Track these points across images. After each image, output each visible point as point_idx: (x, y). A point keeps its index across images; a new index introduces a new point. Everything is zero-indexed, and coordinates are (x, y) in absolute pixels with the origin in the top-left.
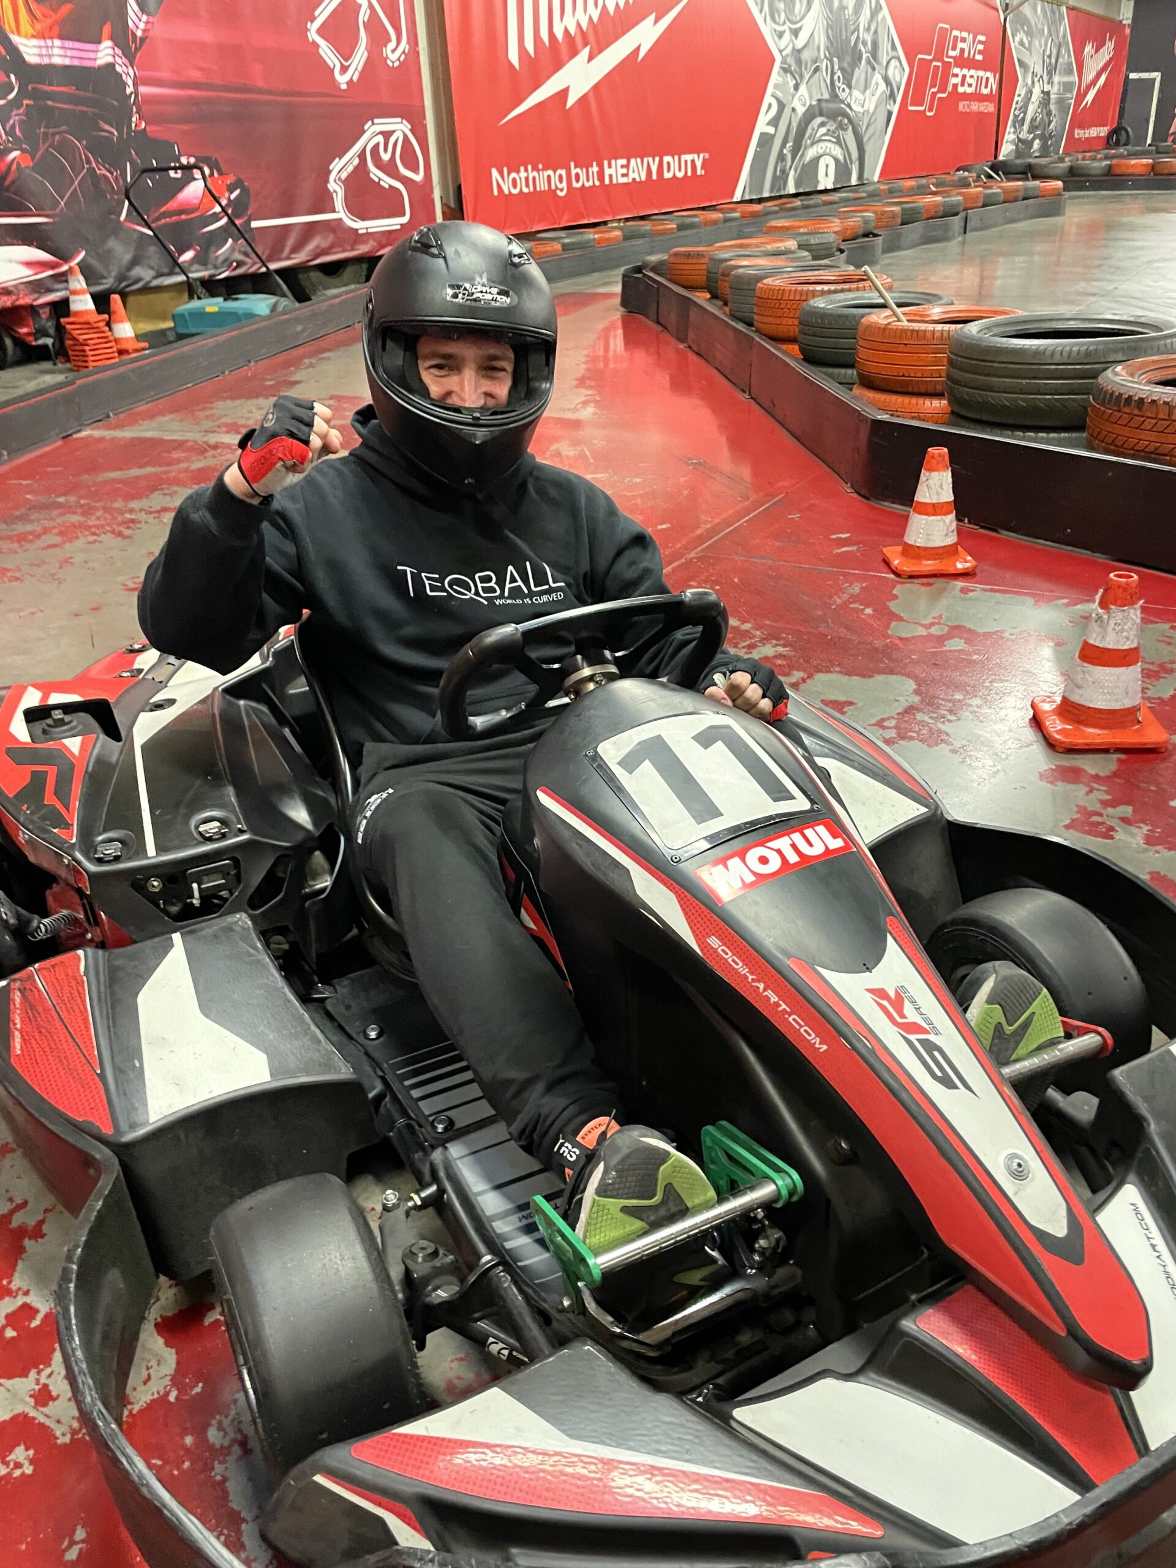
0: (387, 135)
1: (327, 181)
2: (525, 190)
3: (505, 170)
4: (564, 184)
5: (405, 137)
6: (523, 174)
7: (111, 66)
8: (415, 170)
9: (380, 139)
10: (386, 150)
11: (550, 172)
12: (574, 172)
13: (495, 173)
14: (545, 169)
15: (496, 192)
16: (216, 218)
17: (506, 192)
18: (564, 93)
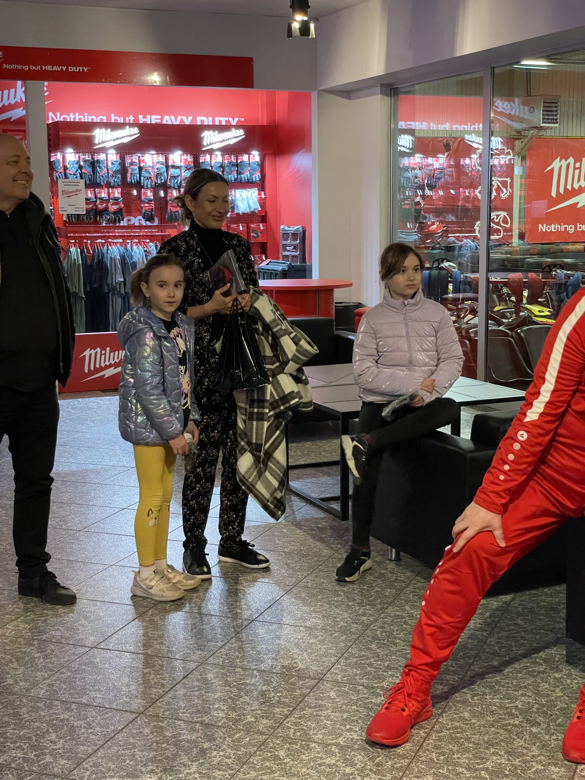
0: (498, 216)
1: (474, 226)
2: (553, 230)
3: (545, 225)
4: (573, 229)
5: (505, 216)
6: (553, 226)
7: (419, 202)
8: (507, 224)
9: (495, 217)
10: (497, 219)
11: (567, 226)
12: (578, 226)
13: (540, 226)
14: (564, 224)
15: (540, 231)
16: (439, 233)
17: (544, 230)
18: (577, 203)
